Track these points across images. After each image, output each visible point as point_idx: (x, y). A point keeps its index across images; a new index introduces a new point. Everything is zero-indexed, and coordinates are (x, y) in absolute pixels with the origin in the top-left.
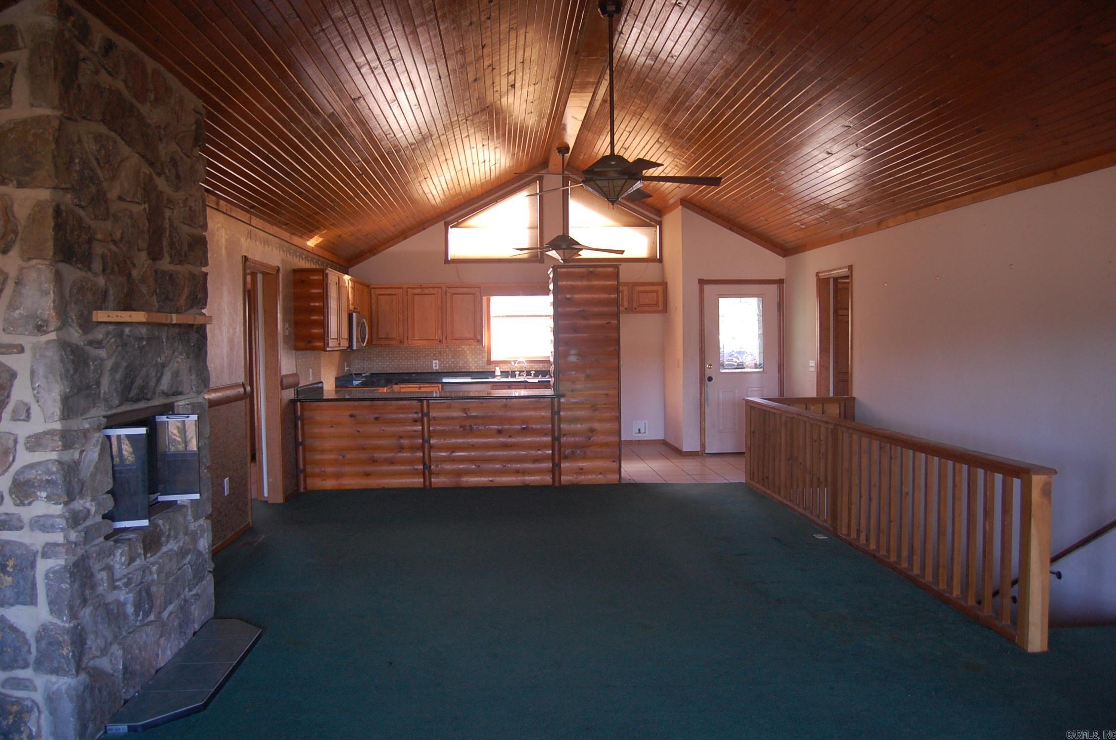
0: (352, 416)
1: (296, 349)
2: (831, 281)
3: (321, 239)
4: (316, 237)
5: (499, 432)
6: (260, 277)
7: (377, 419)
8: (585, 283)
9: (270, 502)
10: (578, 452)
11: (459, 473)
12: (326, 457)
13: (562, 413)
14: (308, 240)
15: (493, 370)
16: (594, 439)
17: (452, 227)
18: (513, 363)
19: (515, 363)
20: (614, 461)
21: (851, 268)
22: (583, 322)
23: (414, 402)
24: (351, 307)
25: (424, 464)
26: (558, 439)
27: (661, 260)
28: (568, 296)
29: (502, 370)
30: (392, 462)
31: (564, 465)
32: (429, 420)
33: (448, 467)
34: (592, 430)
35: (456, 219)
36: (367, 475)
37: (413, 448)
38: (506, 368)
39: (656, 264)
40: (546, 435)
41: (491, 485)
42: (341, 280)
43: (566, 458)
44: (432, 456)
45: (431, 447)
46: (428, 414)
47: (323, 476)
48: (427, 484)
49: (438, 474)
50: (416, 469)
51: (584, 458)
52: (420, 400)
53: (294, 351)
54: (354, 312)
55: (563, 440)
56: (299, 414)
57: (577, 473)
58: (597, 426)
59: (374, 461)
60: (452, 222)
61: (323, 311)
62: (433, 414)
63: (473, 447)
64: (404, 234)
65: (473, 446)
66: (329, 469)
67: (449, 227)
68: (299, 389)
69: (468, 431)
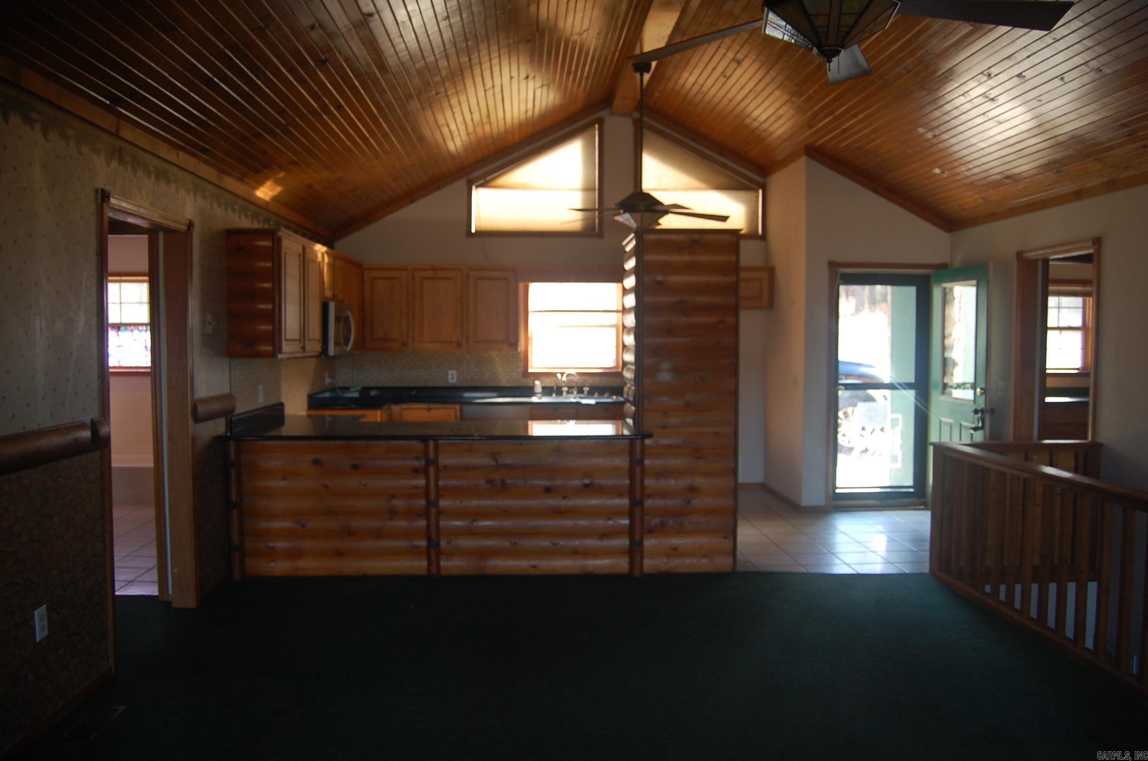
0: (316, 462)
1: (231, 354)
2: (1040, 264)
3: (278, 189)
4: (268, 183)
5: (548, 490)
6: (161, 236)
7: (355, 467)
8: (685, 258)
9: (176, 605)
10: (671, 522)
11: (484, 554)
12: (276, 524)
13: (647, 462)
14: (257, 188)
15: (532, 385)
16: (696, 502)
17: (477, 187)
18: (559, 376)
19: (562, 376)
20: (725, 538)
21: (1097, 242)
22: (683, 320)
23: (415, 444)
24: (328, 293)
25: (429, 540)
26: (640, 503)
27: (764, 237)
28: (659, 278)
29: (543, 385)
30: (378, 534)
31: (650, 543)
32: (438, 471)
33: (466, 543)
34: (692, 489)
35: (483, 176)
36: (339, 554)
37: (411, 514)
38: (549, 382)
39: (758, 243)
40: (620, 495)
41: (532, 572)
42: (308, 250)
43: (652, 531)
44: (441, 526)
45: (440, 513)
46: (435, 462)
47: (272, 554)
48: (434, 570)
49: (451, 555)
50: (417, 547)
51: (680, 531)
52: (424, 439)
53: (227, 359)
54: (333, 300)
55: (648, 503)
56: (232, 457)
57: (668, 556)
58: (699, 481)
59: (350, 533)
60: (478, 179)
61: (275, 296)
62: (444, 460)
63: (506, 513)
64: (412, 195)
65: (506, 511)
66: (280, 545)
67: (474, 187)
68: (233, 419)
69: (498, 488)
